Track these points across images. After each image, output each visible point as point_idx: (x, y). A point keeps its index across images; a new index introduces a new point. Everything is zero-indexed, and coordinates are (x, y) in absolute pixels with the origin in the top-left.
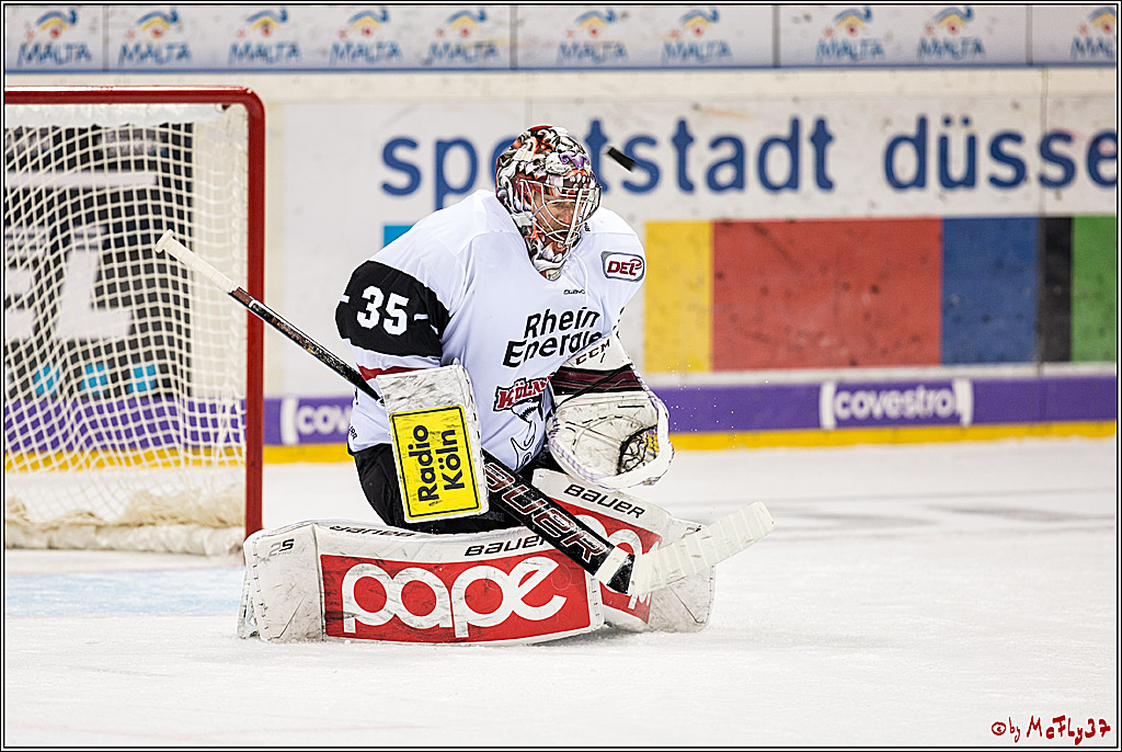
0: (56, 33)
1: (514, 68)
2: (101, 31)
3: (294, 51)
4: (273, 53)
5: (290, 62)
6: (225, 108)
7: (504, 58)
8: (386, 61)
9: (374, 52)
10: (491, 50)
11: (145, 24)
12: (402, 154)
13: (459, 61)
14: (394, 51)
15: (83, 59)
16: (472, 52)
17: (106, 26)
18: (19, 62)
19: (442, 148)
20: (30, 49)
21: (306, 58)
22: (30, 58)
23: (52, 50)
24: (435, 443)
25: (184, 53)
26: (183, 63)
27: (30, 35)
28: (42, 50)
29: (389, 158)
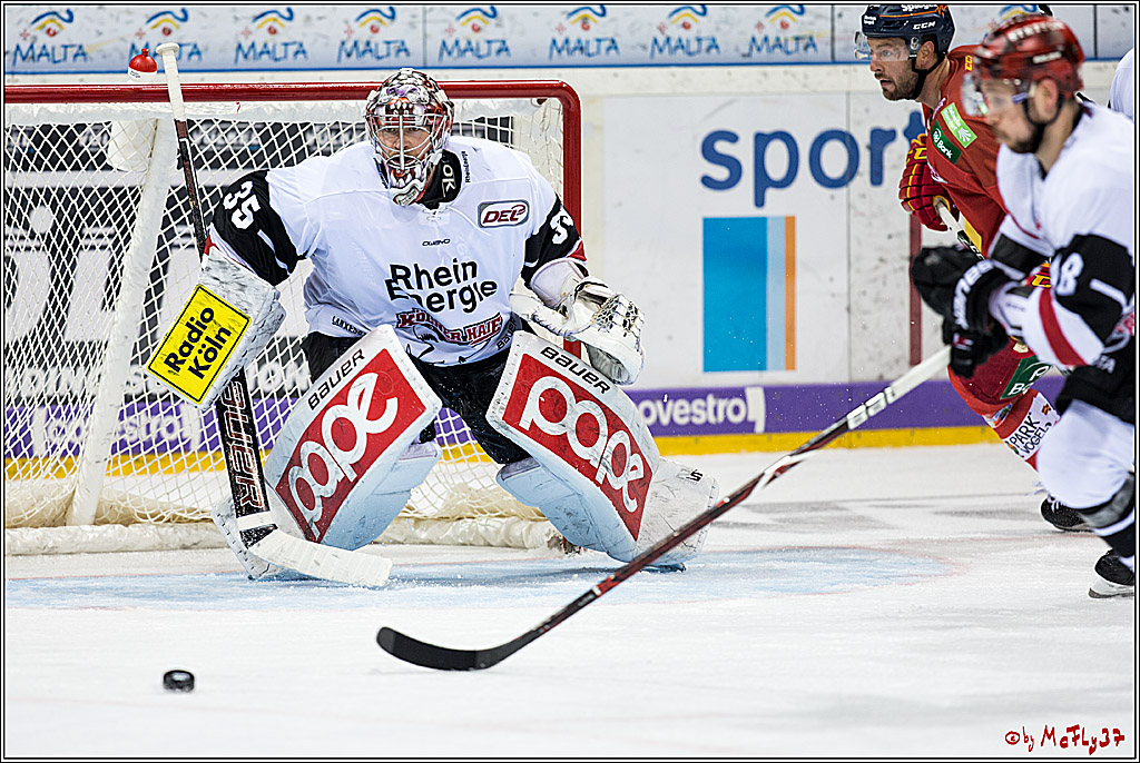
0: (374, 30)
1: (834, 62)
2: (420, 26)
3: (613, 45)
4: (592, 48)
5: (610, 57)
6: (540, 102)
7: (824, 51)
8: (706, 55)
9: (694, 46)
10: (811, 44)
11: (464, 19)
12: (722, 147)
13: (778, 55)
14: (714, 45)
15: (402, 54)
16: (791, 46)
17: (425, 22)
18: (339, 59)
19: (762, 141)
20: (349, 45)
21: (625, 53)
22: (349, 55)
23: (373, 46)
24: (211, 331)
25: (504, 49)
26: (503, 59)
27: (349, 32)
28: (362, 47)
29: (708, 151)
